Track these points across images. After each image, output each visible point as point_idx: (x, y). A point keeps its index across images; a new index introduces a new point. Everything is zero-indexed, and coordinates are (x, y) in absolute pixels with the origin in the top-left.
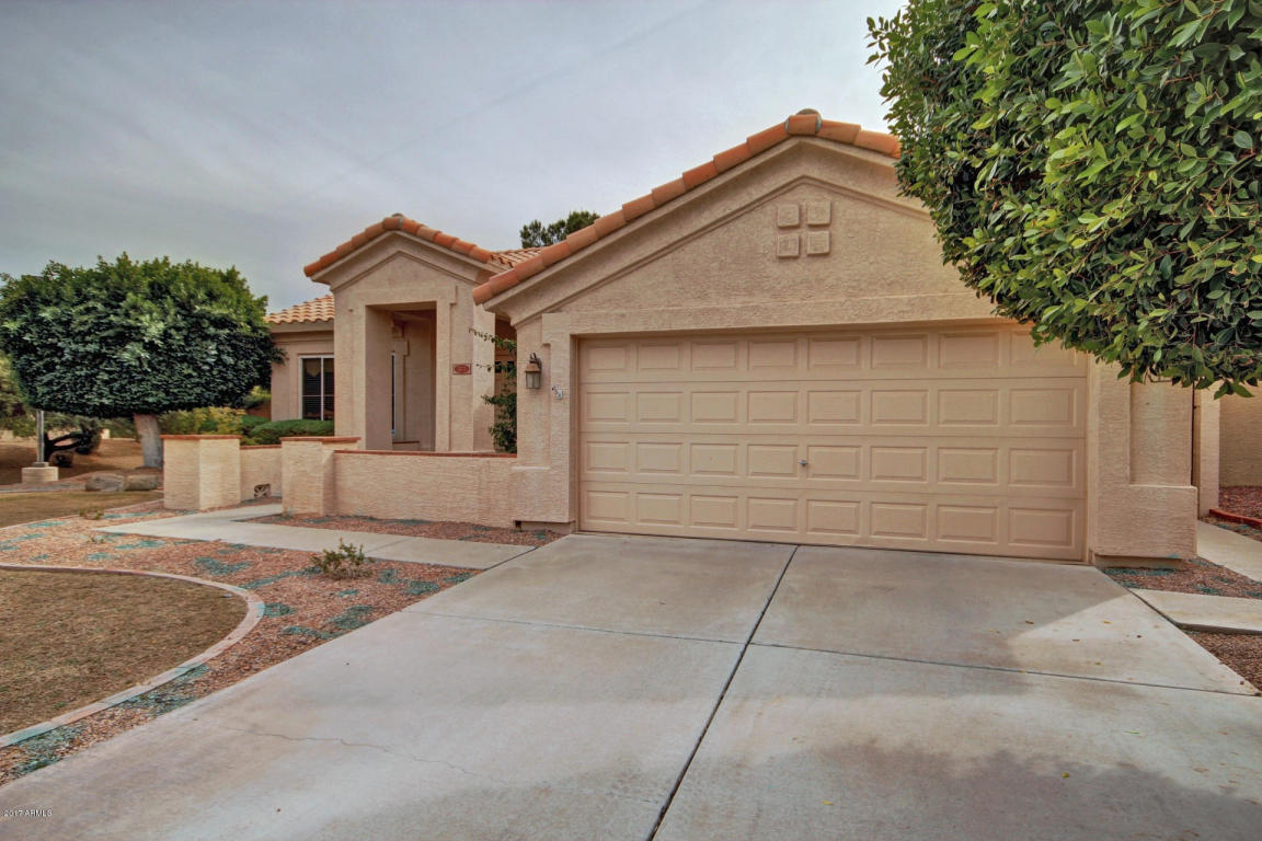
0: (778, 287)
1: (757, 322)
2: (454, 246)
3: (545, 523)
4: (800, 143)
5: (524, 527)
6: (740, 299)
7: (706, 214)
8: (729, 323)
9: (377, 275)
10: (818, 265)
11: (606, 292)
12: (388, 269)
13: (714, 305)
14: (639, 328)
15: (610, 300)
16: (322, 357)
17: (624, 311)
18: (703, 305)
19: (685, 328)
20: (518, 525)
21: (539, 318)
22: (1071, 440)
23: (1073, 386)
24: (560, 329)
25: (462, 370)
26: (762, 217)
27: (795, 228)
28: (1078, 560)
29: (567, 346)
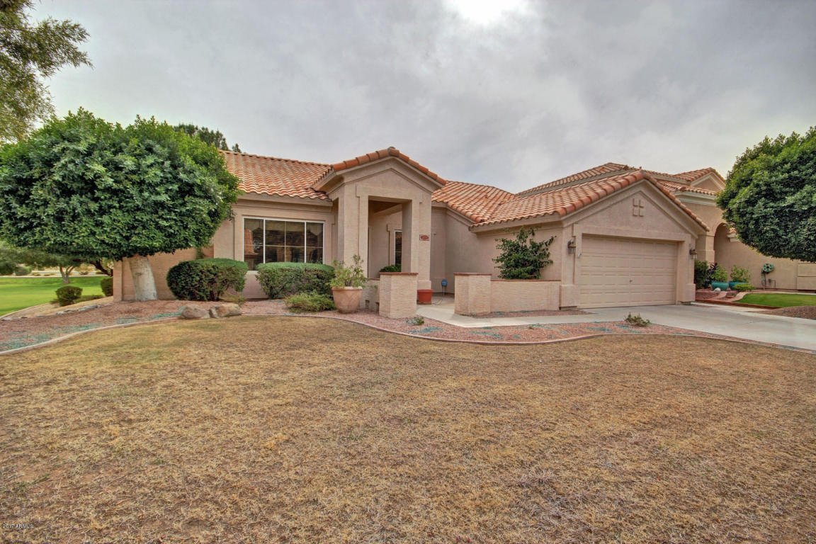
0: (632, 224)
1: (629, 235)
3: (570, 307)
4: (644, 180)
5: (562, 309)
6: (624, 227)
7: (619, 197)
8: (623, 235)
9: (374, 179)
10: (640, 219)
11: (591, 219)
12: (383, 177)
13: (618, 228)
15: (592, 222)
16: (265, 219)
17: (597, 227)
18: (616, 228)
19: (612, 235)
20: (560, 308)
21: (572, 225)
22: (674, 273)
23: (675, 258)
24: (579, 230)
25: (424, 238)
26: (630, 201)
27: (636, 206)
28: (675, 304)
29: (581, 237)
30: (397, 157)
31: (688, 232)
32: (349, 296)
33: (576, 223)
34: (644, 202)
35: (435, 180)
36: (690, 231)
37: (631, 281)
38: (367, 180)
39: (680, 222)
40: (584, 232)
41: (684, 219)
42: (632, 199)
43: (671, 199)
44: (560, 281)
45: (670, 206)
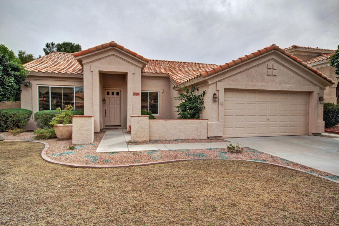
0: (267, 81)
1: (264, 88)
2: (137, 56)
3: (216, 137)
4: (275, 51)
5: (210, 138)
6: (260, 83)
7: (255, 63)
8: (259, 88)
9: (102, 61)
10: (274, 77)
11: (232, 78)
12: (108, 59)
13: (255, 84)
14: (240, 88)
15: (233, 80)
17: (237, 83)
18: (253, 84)
19: (250, 89)
20: (208, 138)
21: (216, 83)
22: (307, 114)
23: (307, 104)
24: (221, 86)
25: (136, 94)
26: (265, 65)
27: (270, 69)
28: (308, 135)
29: (223, 91)
30: (116, 47)
31: (316, 85)
32: (61, 130)
33: (220, 81)
34: (276, 66)
35: (142, 59)
36: (318, 84)
37: (268, 119)
38: (98, 61)
39: (309, 79)
40: (226, 87)
41: (312, 76)
42: (266, 64)
43: (299, 63)
44: (208, 119)
45: (299, 68)
